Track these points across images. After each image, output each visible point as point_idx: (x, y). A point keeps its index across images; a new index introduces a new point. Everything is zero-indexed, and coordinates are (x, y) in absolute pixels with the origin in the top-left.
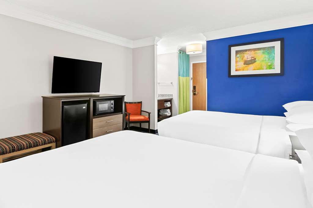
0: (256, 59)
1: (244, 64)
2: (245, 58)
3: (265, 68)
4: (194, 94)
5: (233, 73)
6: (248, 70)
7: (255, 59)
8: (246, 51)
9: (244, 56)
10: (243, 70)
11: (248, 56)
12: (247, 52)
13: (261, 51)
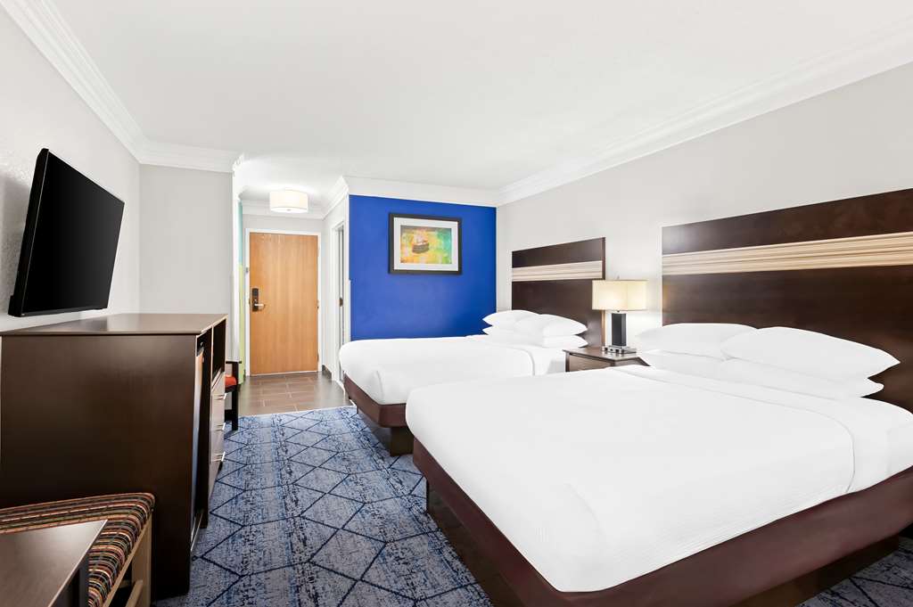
0: (430, 246)
1: (414, 251)
2: (415, 242)
3: (440, 261)
4: (255, 309)
5: (398, 266)
6: (418, 262)
7: (428, 245)
8: (415, 228)
9: (413, 237)
10: (412, 261)
11: (418, 238)
12: (417, 232)
13: (435, 233)
